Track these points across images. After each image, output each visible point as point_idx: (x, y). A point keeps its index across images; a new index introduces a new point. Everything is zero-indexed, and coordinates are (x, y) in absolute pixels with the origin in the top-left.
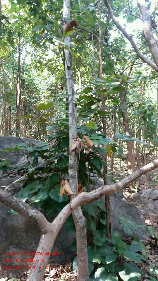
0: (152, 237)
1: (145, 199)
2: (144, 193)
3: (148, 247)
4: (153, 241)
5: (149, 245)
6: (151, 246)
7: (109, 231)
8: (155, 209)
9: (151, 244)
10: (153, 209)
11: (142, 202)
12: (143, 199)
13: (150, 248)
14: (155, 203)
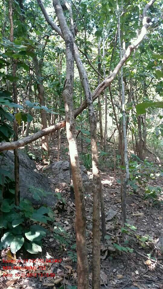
0: (61, 203)
1: (56, 170)
2: (56, 164)
3: (56, 211)
4: (61, 206)
5: (57, 209)
6: (58, 211)
7: (17, 199)
8: (65, 178)
9: (59, 208)
10: (63, 179)
11: (54, 173)
12: (55, 170)
13: (58, 212)
14: (65, 173)
